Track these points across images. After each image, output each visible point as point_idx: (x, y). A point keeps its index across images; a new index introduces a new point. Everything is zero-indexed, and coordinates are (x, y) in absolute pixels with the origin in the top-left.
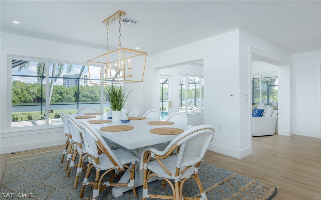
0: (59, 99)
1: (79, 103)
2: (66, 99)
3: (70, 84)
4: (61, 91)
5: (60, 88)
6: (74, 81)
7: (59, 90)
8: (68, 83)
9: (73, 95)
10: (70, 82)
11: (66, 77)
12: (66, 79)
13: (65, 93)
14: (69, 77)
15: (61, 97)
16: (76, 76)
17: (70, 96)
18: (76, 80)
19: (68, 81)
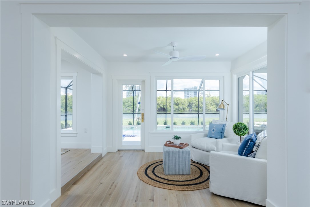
0: (176, 109)
1: (199, 113)
2: (181, 109)
3: (190, 96)
4: (178, 102)
5: (177, 99)
6: (193, 93)
7: (176, 101)
8: (188, 95)
9: (187, 106)
10: (190, 94)
11: (187, 90)
12: (187, 92)
13: (181, 104)
14: (189, 90)
15: (177, 107)
16: (194, 89)
17: (184, 106)
18: (194, 92)
19: (188, 93)
